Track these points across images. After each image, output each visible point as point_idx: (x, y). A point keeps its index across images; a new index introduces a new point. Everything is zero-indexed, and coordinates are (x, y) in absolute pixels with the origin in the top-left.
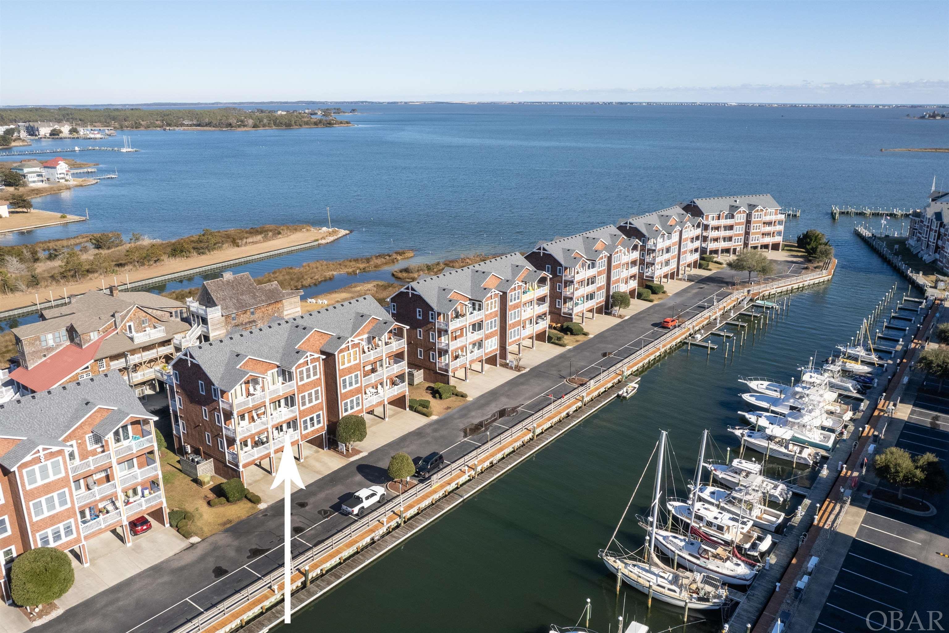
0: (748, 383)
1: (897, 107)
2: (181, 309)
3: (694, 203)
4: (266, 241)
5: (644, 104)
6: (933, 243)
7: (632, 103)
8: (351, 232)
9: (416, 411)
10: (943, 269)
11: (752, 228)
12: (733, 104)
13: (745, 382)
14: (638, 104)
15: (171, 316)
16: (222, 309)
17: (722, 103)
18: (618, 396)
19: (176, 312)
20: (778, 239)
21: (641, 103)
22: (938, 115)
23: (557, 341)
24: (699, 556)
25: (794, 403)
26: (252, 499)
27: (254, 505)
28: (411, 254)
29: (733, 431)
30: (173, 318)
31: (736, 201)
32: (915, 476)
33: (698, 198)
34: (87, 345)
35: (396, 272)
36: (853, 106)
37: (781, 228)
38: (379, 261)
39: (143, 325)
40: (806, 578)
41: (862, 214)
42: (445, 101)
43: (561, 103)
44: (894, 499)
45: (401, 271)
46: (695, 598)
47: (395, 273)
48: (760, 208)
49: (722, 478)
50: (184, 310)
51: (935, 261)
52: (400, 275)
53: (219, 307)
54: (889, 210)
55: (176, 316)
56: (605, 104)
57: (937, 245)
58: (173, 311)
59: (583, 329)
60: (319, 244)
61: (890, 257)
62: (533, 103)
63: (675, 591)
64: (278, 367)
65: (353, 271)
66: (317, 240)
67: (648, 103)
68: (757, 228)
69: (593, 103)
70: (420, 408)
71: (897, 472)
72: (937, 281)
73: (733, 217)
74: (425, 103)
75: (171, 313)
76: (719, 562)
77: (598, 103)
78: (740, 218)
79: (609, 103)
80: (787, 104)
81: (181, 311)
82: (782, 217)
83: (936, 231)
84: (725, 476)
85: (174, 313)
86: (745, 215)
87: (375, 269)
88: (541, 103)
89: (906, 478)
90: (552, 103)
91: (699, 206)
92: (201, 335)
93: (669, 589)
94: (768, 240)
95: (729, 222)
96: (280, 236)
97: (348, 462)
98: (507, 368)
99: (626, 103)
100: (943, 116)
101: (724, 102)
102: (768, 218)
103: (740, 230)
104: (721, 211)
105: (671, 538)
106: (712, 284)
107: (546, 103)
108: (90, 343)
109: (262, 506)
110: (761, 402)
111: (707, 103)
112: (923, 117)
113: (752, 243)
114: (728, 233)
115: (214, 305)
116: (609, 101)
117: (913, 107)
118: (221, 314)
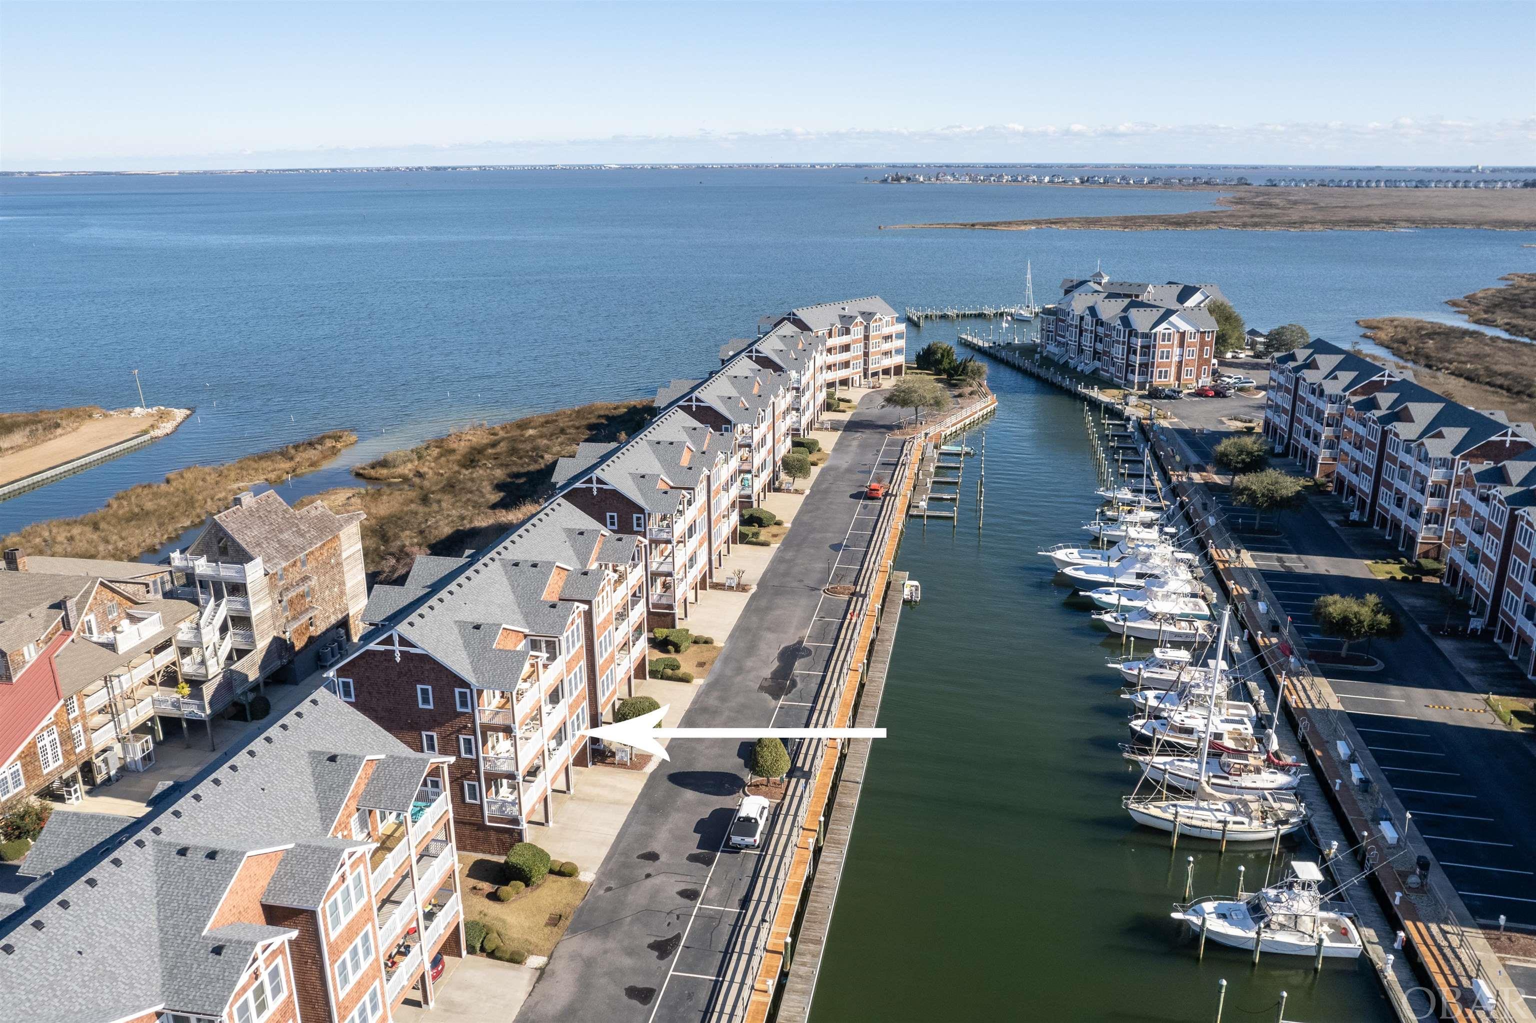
0: (1052, 554)
1: (839, 166)
2: (161, 575)
3: (794, 314)
4: (36, 444)
5: (475, 169)
6: (1090, 347)
7: (454, 168)
8: (193, 410)
9: (664, 677)
10: (1112, 380)
11: (871, 346)
12: (612, 166)
13: (1048, 554)
14: (466, 169)
15: (148, 592)
16: (265, 562)
17: (596, 166)
18: (905, 602)
19: (155, 582)
20: (900, 359)
21: (469, 168)
22: (902, 177)
23: (754, 540)
24: (1227, 775)
25: (1141, 568)
26: (566, 869)
27: (572, 879)
28: (354, 438)
29: (1100, 617)
30: (150, 596)
31: (844, 309)
32: (1380, 623)
33: (797, 307)
34: (19, 675)
35: (364, 469)
36: (781, 166)
37: (901, 343)
38: (312, 454)
39: (110, 617)
40: (1354, 767)
41: (944, 317)
42: (114, 171)
43: (333, 170)
44: (1337, 659)
45: (373, 467)
46: (1270, 824)
47: (361, 471)
48: (878, 316)
49: (1148, 678)
50: (167, 577)
51: (1095, 371)
52: (373, 473)
53: (259, 561)
54: (975, 308)
55: (156, 591)
56: (410, 170)
57: (1095, 349)
58: (149, 580)
59: (775, 517)
60: (152, 438)
61: (1036, 370)
62: (284, 171)
63: (1243, 823)
64: (526, 636)
65: (279, 477)
66: (145, 432)
67: (480, 167)
68: (877, 346)
69: (388, 170)
70: (669, 672)
71: (1360, 622)
72: (1125, 396)
73: (847, 332)
74: (72, 174)
75: (147, 585)
76: (1253, 776)
77: (398, 168)
78: (857, 332)
79: (417, 169)
80: (691, 165)
81: (162, 578)
82: (902, 327)
83: (1091, 332)
84: (1150, 675)
85: (151, 585)
86: (863, 327)
87: (312, 469)
88: (297, 170)
89: (1371, 626)
90: (318, 170)
91: (803, 319)
92: (226, 618)
93: (1235, 823)
94: (888, 362)
95: (845, 340)
96: (59, 431)
97: (647, 777)
98: (724, 590)
99: (445, 169)
100: (909, 179)
101: (601, 163)
102: (886, 331)
103: (857, 350)
104: (832, 325)
105: (1177, 763)
106: (867, 431)
107: (307, 170)
108: (24, 670)
109: (587, 876)
110: (1095, 576)
111: (574, 166)
112: (885, 181)
113: (872, 368)
114: (845, 356)
115: (250, 559)
116: (417, 165)
117: (858, 166)
118: (263, 572)
